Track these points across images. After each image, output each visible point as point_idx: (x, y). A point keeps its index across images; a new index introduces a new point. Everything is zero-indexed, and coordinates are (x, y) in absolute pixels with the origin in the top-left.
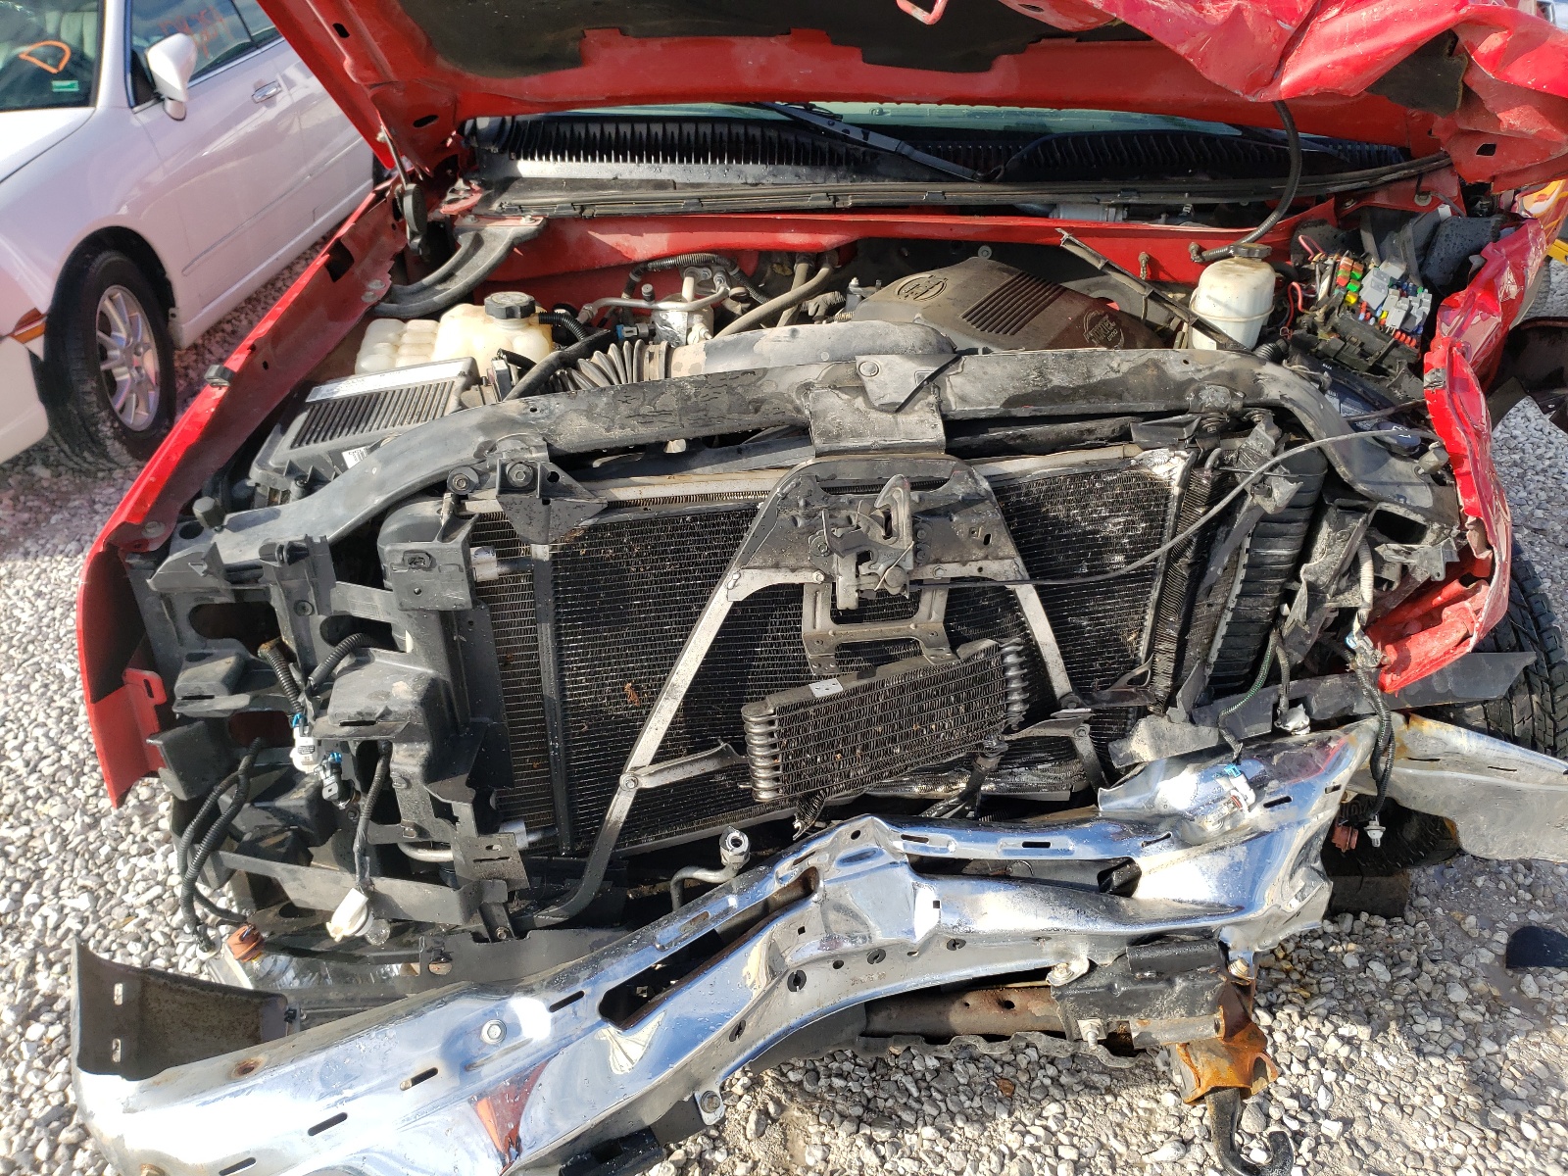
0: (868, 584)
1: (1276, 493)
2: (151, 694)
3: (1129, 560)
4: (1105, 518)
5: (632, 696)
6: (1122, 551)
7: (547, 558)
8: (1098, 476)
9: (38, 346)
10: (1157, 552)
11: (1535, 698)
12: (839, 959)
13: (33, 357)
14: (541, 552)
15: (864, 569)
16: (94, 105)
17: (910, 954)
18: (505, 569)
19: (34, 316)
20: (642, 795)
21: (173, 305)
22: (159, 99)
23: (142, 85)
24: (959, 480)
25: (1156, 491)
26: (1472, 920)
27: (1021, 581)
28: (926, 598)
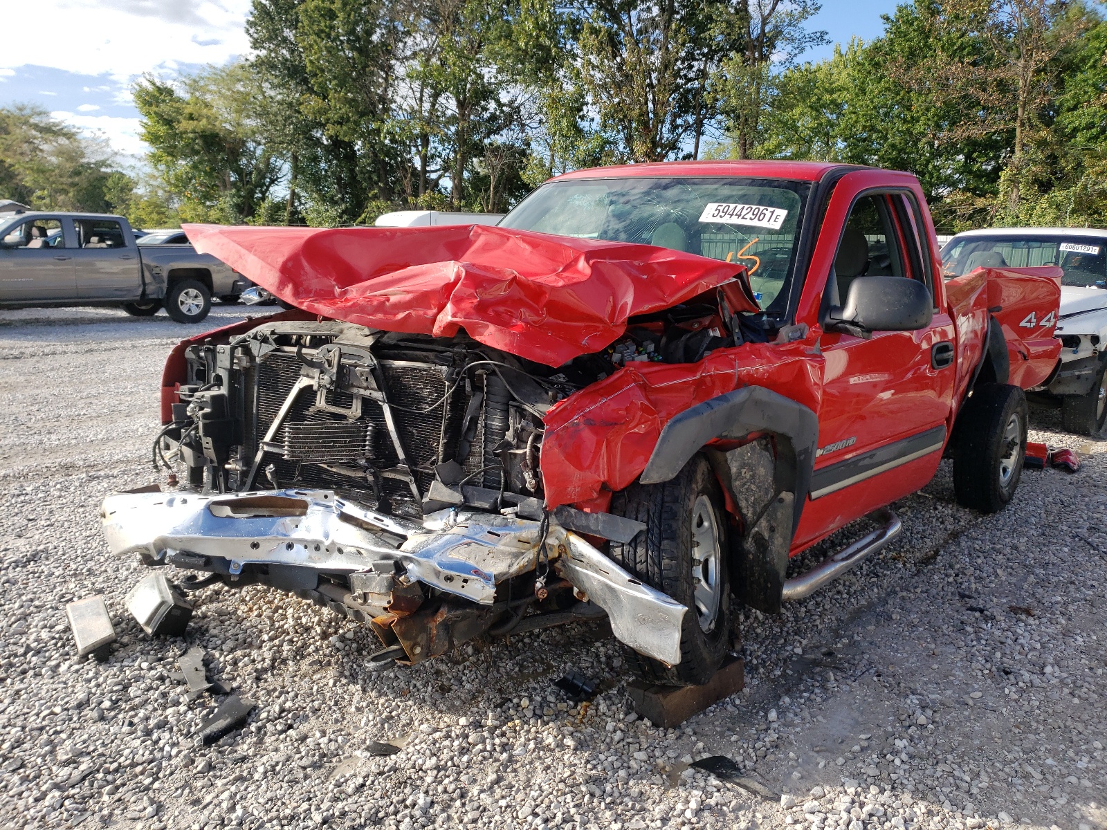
4: (422, 388)
6: (428, 403)
8: (420, 371)
12: (305, 544)
14: (258, 360)
17: (327, 550)
25: (440, 381)
27: (384, 402)
28: (354, 401)
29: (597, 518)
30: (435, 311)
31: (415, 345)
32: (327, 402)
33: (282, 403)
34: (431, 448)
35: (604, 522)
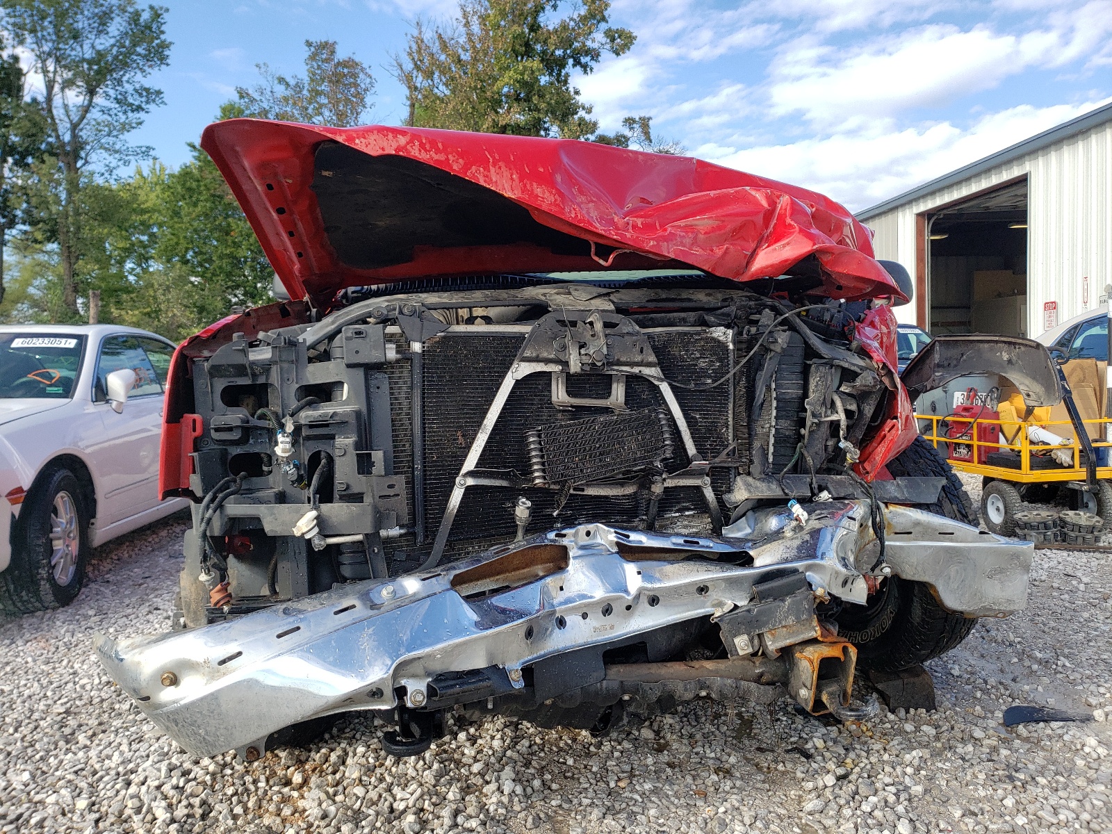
0: (586, 360)
1: (780, 340)
2: (194, 430)
3: (714, 381)
4: (698, 358)
5: (461, 440)
6: (710, 377)
7: (420, 351)
8: (692, 335)
9: (17, 509)
10: (727, 376)
11: (954, 507)
12: (585, 610)
13: (13, 516)
14: (417, 347)
15: (583, 351)
16: (72, 398)
17: (628, 608)
18: (399, 356)
19: (20, 490)
20: (469, 490)
21: (94, 517)
22: (107, 401)
23: (100, 392)
24: (624, 324)
25: (722, 346)
26: (978, 708)
27: (662, 380)
28: (614, 386)
29: (898, 484)
30: (753, 245)
31: (670, 305)
32: (569, 393)
33: (489, 402)
34: (720, 436)
35: (906, 486)
